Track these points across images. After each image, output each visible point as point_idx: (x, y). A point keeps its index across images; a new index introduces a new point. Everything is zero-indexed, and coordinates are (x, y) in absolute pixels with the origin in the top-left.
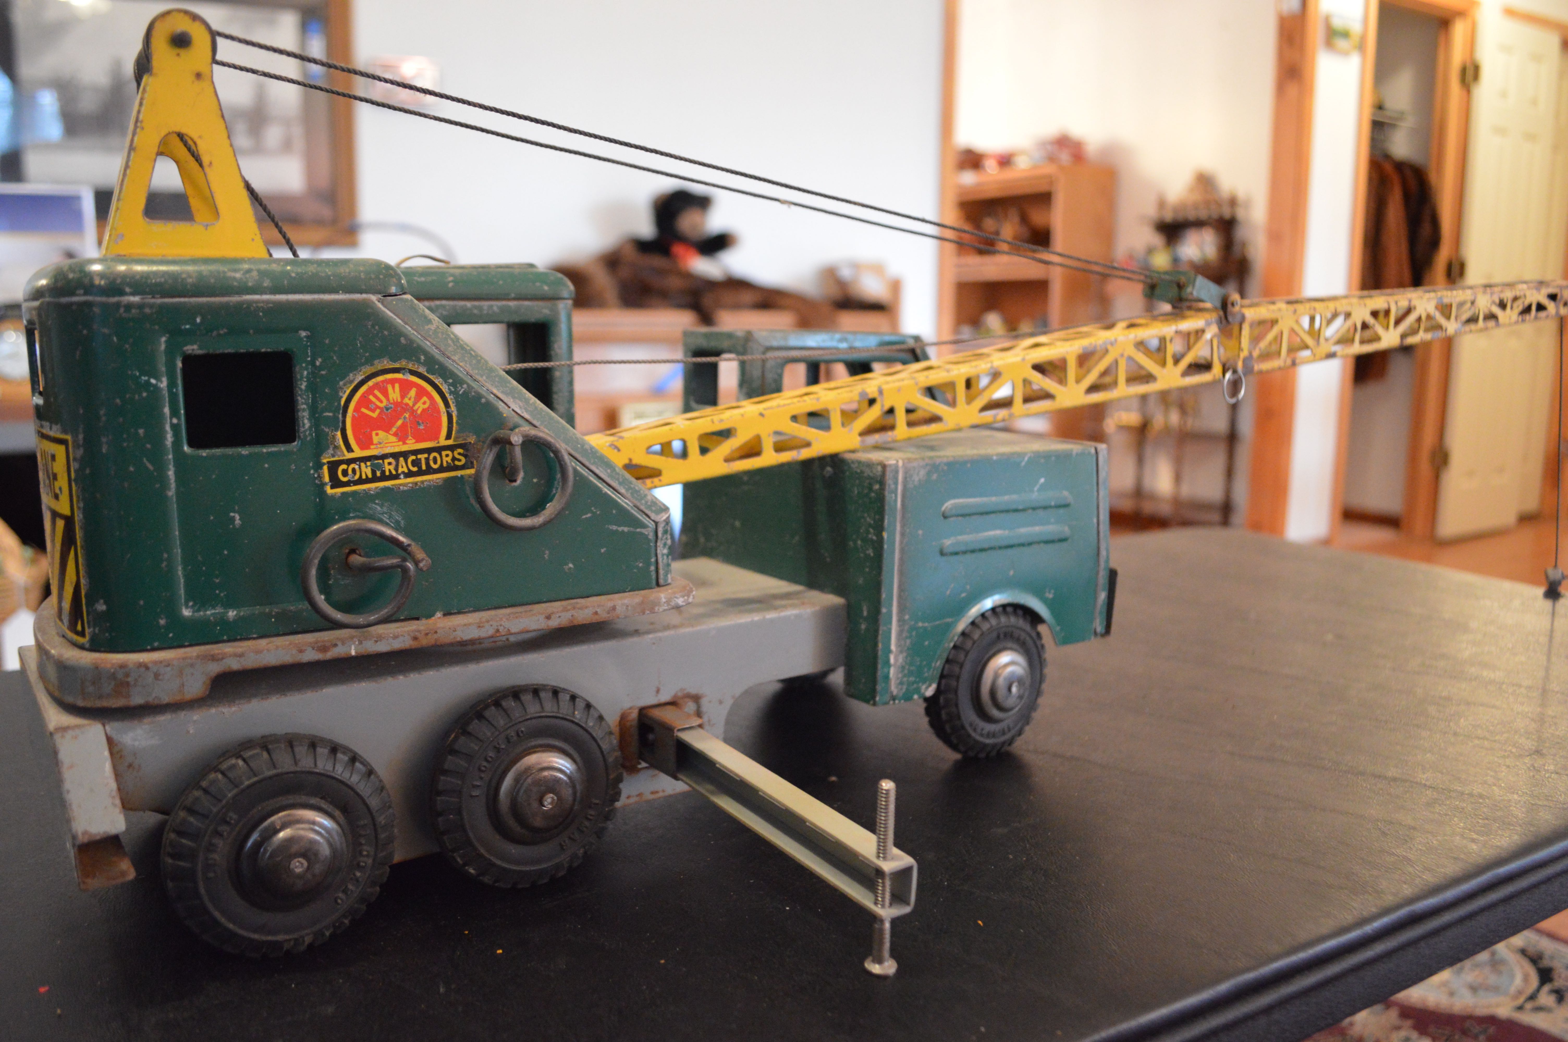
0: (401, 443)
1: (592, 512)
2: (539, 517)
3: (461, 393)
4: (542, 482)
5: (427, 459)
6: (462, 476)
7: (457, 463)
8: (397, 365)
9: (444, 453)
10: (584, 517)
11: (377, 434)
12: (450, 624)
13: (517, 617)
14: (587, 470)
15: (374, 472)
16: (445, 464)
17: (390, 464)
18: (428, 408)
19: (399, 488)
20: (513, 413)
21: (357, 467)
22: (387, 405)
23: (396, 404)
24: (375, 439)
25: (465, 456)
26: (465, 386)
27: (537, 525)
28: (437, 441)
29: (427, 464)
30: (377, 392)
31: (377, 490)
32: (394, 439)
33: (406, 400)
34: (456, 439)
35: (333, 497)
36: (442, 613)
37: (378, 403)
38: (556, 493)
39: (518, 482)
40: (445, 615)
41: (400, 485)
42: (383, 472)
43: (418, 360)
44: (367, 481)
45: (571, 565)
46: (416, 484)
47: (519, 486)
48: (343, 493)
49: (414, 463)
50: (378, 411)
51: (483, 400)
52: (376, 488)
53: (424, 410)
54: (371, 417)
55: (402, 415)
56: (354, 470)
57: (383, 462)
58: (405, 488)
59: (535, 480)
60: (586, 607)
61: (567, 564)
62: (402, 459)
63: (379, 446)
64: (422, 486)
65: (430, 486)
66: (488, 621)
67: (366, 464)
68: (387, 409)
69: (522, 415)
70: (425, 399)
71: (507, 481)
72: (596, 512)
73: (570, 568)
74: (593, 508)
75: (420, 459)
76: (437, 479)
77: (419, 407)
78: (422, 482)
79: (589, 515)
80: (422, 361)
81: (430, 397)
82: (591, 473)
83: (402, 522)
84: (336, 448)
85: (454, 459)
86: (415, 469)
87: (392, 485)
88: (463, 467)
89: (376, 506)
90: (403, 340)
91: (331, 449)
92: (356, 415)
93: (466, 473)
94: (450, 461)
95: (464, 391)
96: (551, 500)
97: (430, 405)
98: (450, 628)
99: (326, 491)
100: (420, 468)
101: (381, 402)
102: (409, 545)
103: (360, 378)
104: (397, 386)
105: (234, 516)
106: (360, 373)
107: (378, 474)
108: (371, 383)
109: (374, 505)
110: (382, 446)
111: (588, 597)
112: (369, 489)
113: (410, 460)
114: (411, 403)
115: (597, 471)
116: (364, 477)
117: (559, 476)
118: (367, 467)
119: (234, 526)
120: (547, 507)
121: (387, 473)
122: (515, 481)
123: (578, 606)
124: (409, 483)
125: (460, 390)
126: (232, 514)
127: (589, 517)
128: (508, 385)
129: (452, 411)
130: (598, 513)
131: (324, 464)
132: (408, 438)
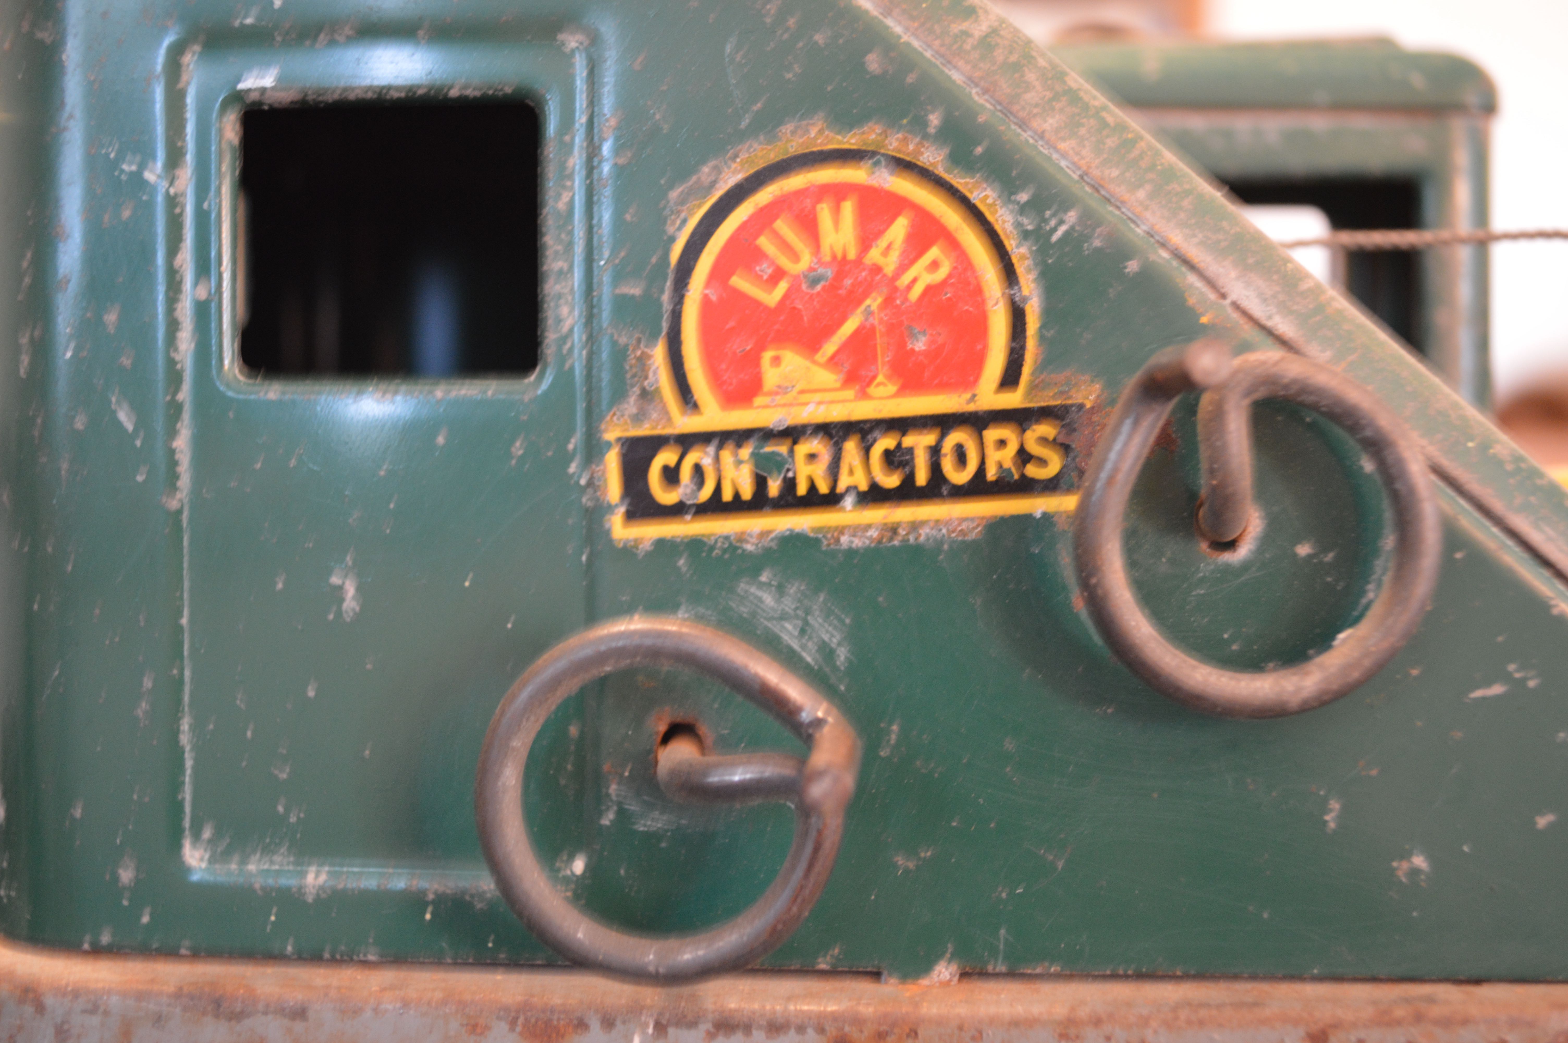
0: (849, 393)
1: (1507, 678)
2: (1307, 674)
3: (1055, 238)
4: (1330, 557)
5: (935, 451)
6: (1046, 516)
7: (1032, 471)
8: (850, 141)
9: (992, 434)
10: (1478, 694)
11: (776, 360)
12: (962, 1010)
13: (1201, 1023)
14: (1495, 530)
15: (761, 483)
16: (991, 474)
17: (812, 457)
18: (944, 283)
19: (838, 541)
20: (1235, 315)
21: (707, 462)
22: (811, 269)
23: (842, 265)
24: (771, 376)
25: (1065, 448)
26: (1072, 217)
27: (1294, 702)
28: (968, 396)
29: (936, 469)
30: (782, 226)
31: (766, 542)
32: (828, 378)
33: (874, 255)
34: (1033, 388)
35: (628, 551)
36: (954, 968)
37: (784, 262)
38: (1376, 596)
39: (1243, 551)
40: (964, 975)
41: (841, 530)
42: (790, 484)
43: (919, 125)
44: (738, 506)
45: (1419, 861)
46: (894, 529)
47: (1246, 566)
48: (661, 544)
49: (891, 459)
50: (782, 287)
51: (1132, 266)
52: (763, 534)
53: (930, 290)
54: (757, 304)
55: (860, 302)
56: (698, 470)
57: (791, 452)
58: (857, 543)
59: (1304, 550)
60: (1465, 1022)
61: (1406, 855)
62: (851, 447)
63: (779, 399)
64: (912, 539)
65: (939, 543)
66: (1097, 1022)
67: (736, 455)
68: (815, 282)
69: (1269, 324)
70: (934, 252)
71: (1204, 546)
72: (1524, 680)
73: (1415, 872)
74: (1512, 667)
75: (910, 451)
76: (963, 520)
77: (914, 280)
78: (915, 526)
79: (1497, 689)
80: (932, 130)
81: (953, 244)
82: (1510, 542)
83: (842, 654)
84: (648, 396)
85: (1024, 456)
86: (892, 481)
87: (819, 530)
88: (1051, 486)
89: (759, 593)
90: (873, 62)
91: (632, 400)
92: (714, 298)
93: (1063, 508)
94: (1008, 464)
95: (1067, 234)
96: (1355, 622)
97: (950, 276)
98: (961, 1028)
99: (608, 533)
100: (909, 479)
101: (795, 257)
102: (818, 723)
103: (731, 179)
104: (848, 208)
105: (340, 588)
106: (734, 166)
107: (774, 488)
108: (764, 196)
109: (753, 590)
110: (788, 398)
111: (1478, 981)
112: (742, 537)
113: (877, 451)
114: (890, 264)
115: (1536, 537)
116: (727, 495)
117: (1389, 542)
118: (739, 463)
119: (339, 613)
120: (1336, 643)
121: (802, 489)
122: (1231, 545)
123: (1436, 1011)
124: (868, 527)
125: (1054, 230)
126: (335, 580)
127: (1498, 698)
128: (1225, 224)
129: (1025, 300)
130: (1532, 684)
131: (609, 445)
132: (874, 377)
